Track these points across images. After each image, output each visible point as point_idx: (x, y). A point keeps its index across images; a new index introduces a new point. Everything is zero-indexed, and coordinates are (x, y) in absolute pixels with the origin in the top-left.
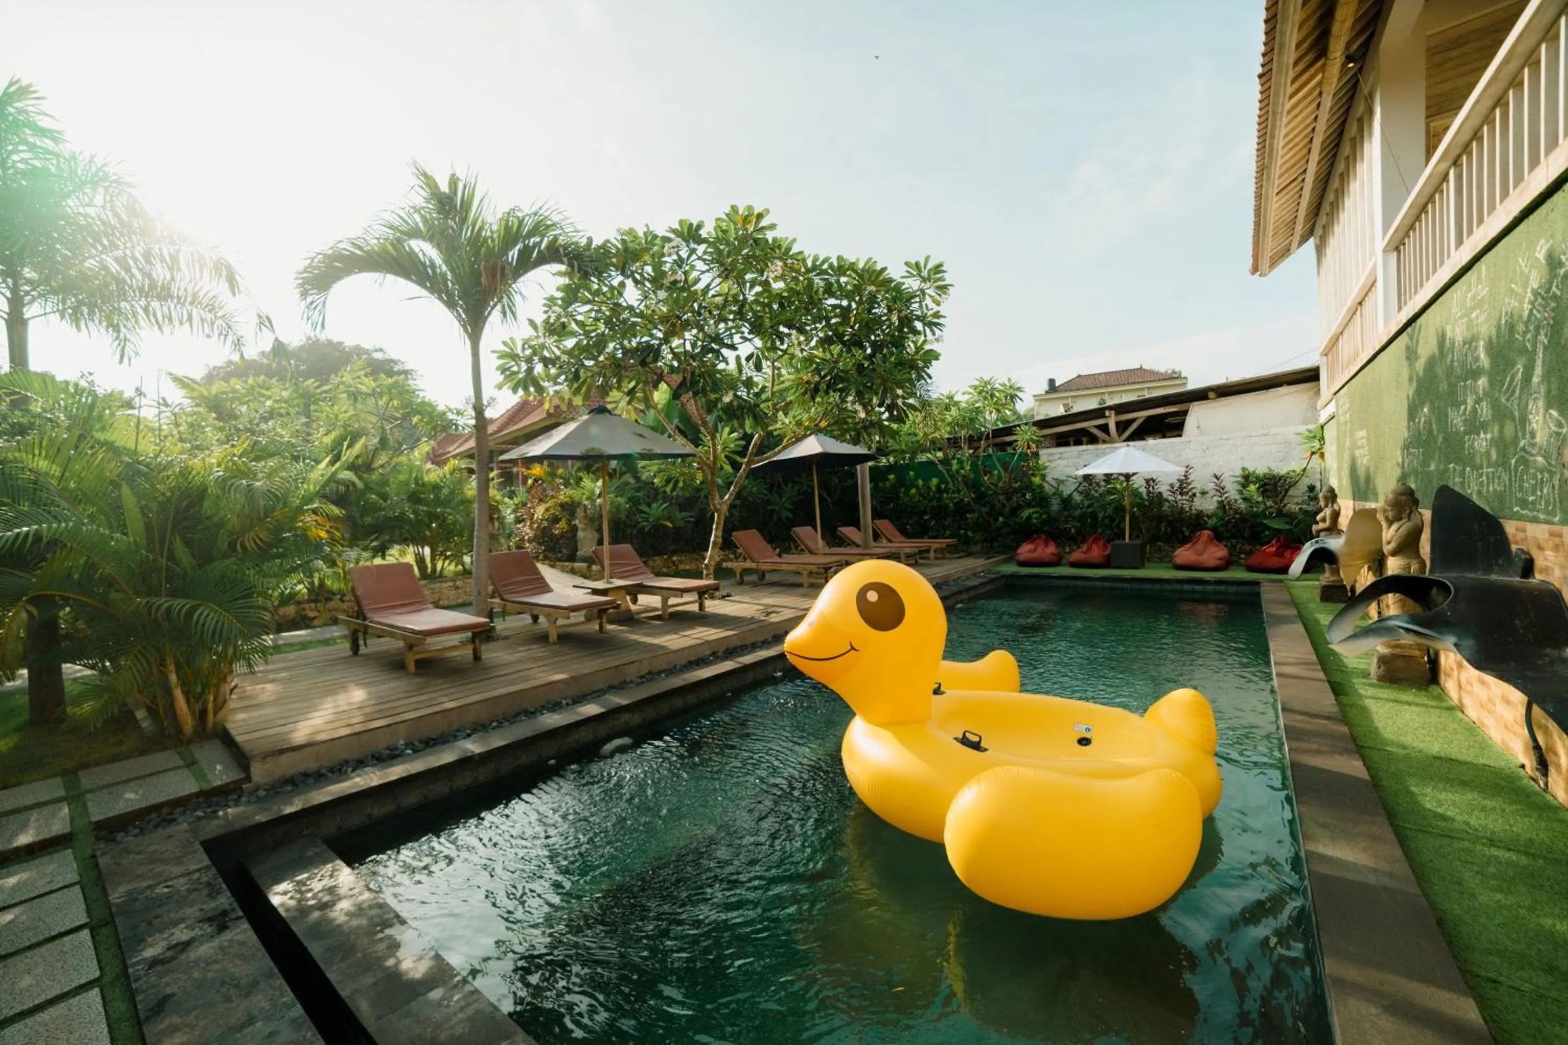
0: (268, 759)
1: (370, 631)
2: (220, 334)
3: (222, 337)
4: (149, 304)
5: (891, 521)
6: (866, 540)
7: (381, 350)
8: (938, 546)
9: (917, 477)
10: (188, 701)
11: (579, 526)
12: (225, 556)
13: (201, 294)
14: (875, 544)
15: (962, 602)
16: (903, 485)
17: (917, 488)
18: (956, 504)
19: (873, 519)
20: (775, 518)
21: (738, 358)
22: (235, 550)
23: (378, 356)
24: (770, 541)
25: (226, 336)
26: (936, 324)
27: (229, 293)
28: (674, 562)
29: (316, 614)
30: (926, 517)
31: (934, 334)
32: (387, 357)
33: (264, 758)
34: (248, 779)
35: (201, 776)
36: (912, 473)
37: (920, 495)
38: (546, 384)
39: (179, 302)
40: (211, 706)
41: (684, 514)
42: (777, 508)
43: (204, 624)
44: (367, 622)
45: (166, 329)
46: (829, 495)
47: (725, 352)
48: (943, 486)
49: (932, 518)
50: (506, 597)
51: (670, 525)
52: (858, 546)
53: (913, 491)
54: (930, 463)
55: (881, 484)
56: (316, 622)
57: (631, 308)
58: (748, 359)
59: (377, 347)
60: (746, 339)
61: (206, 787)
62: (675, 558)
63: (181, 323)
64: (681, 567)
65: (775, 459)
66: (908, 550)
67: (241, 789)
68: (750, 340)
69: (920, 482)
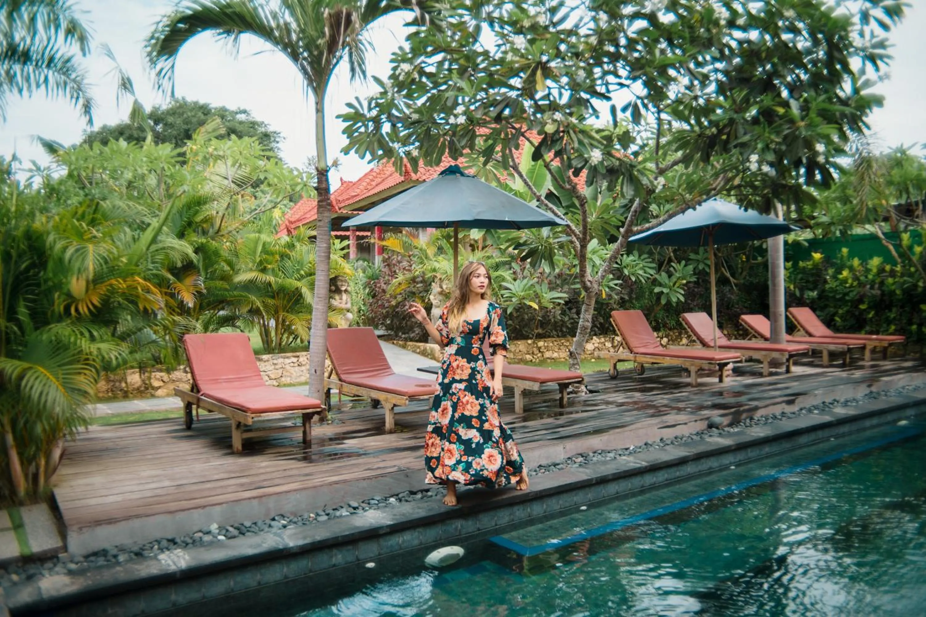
0: (84, 530)
1: (201, 404)
2: (72, 97)
3: (74, 100)
4: (11, 68)
5: (814, 310)
6: (774, 330)
7: (244, 112)
8: (877, 343)
9: (851, 255)
10: (22, 463)
11: (434, 302)
12: (60, 319)
13: (58, 56)
14: (789, 338)
15: (906, 418)
16: (832, 265)
17: (851, 269)
18: (904, 291)
19: (788, 306)
20: (663, 301)
21: (613, 110)
22: (70, 314)
23: (242, 117)
24: (656, 329)
25: (77, 98)
26: (881, 57)
27: (81, 53)
28: (539, 349)
29: (161, 384)
30: (863, 307)
31: (877, 69)
32: (251, 119)
33: (81, 529)
34: (65, 548)
35: (23, 541)
36: (845, 250)
37: (856, 278)
38: (396, 145)
39: (37, 64)
40: (42, 469)
41: (555, 294)
42: (665, 290)
43: (31, 388)
44: (199, 395)
45: (25, 92)
46: (733, 275)
47: (595, 101)
48: (888, 268)
49: (870, 308)
50: (343, 377)
51: (535, 306)
52: (766, 339)
53: (845, 273)
54: (873, 237)
55: (801, 264)
56: (159, 392)
57: (486, 53)
58: (624, 109)
59: (242, 108)
60: (622, 85)
61: (27, 552)
62: (541, 344)
63: (38, 86)
64: (548, 354)
65: (661, 229)
66: (832, 347)
67: (57, 558)
68: (628, 86)
69: (856, 262)
